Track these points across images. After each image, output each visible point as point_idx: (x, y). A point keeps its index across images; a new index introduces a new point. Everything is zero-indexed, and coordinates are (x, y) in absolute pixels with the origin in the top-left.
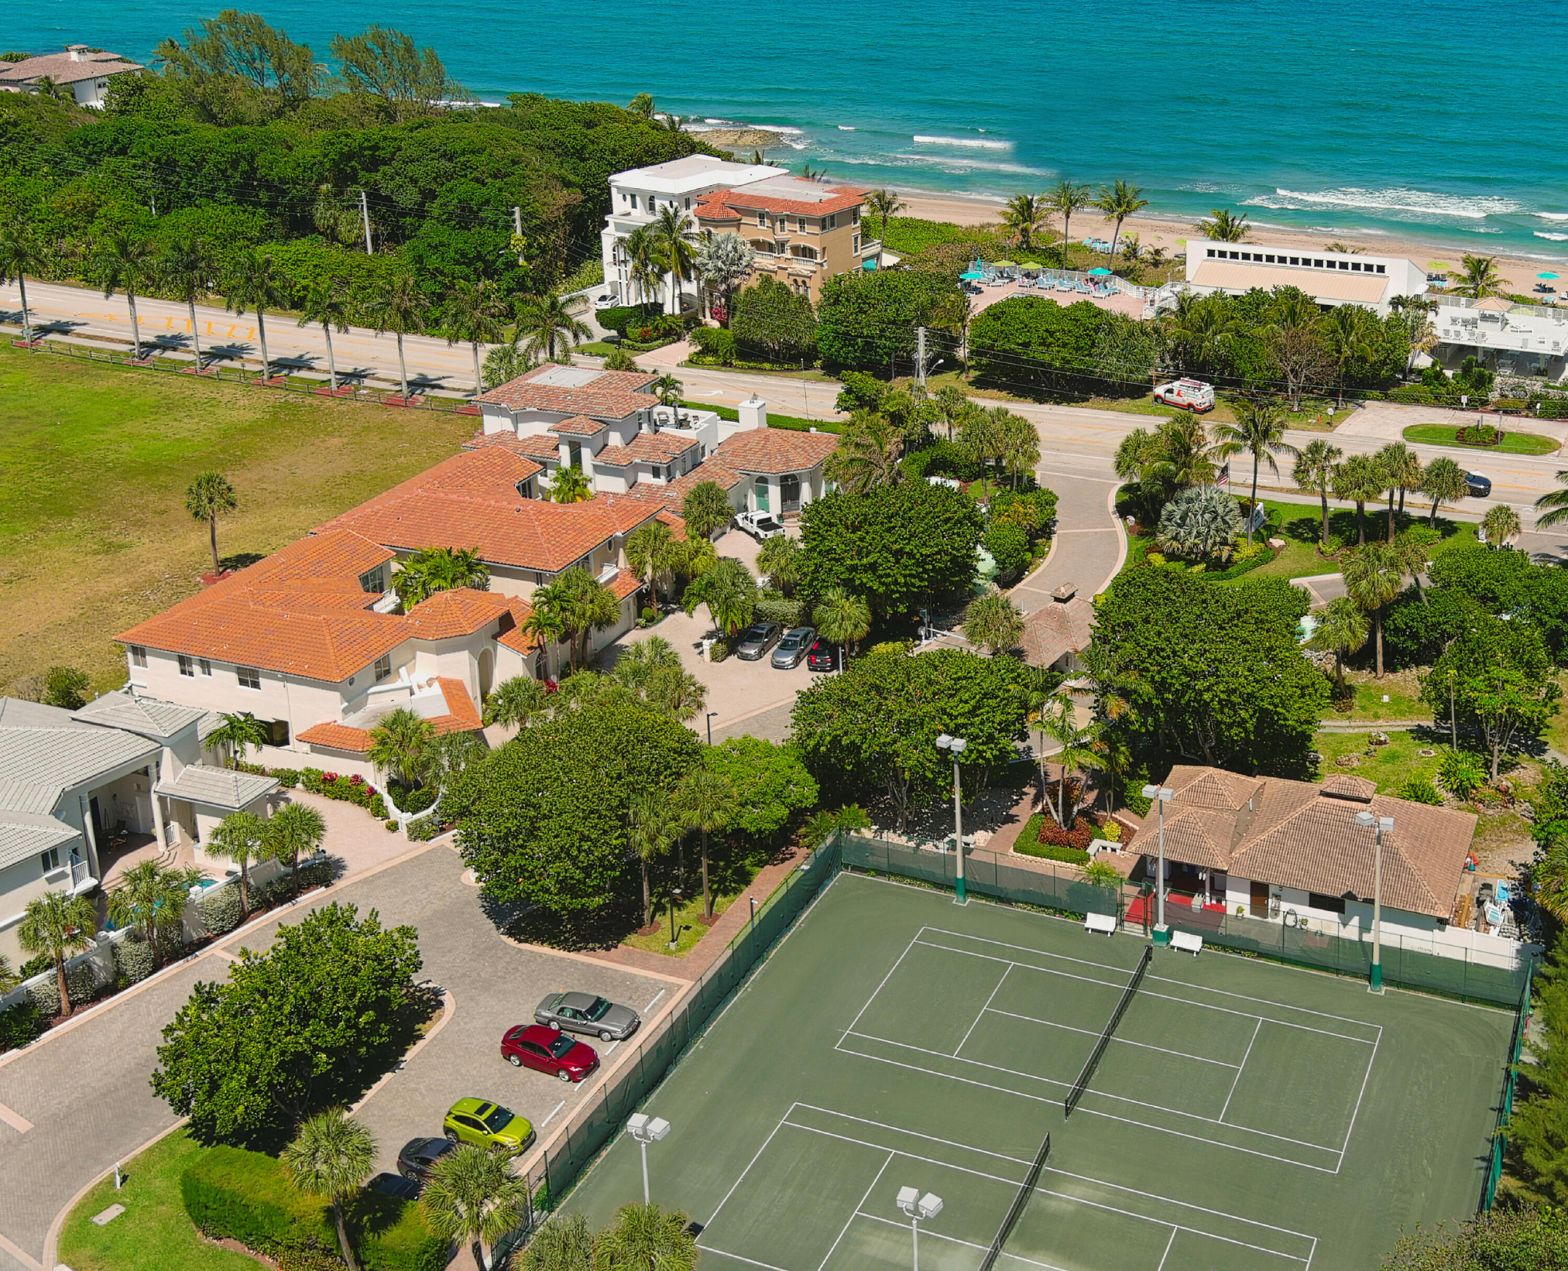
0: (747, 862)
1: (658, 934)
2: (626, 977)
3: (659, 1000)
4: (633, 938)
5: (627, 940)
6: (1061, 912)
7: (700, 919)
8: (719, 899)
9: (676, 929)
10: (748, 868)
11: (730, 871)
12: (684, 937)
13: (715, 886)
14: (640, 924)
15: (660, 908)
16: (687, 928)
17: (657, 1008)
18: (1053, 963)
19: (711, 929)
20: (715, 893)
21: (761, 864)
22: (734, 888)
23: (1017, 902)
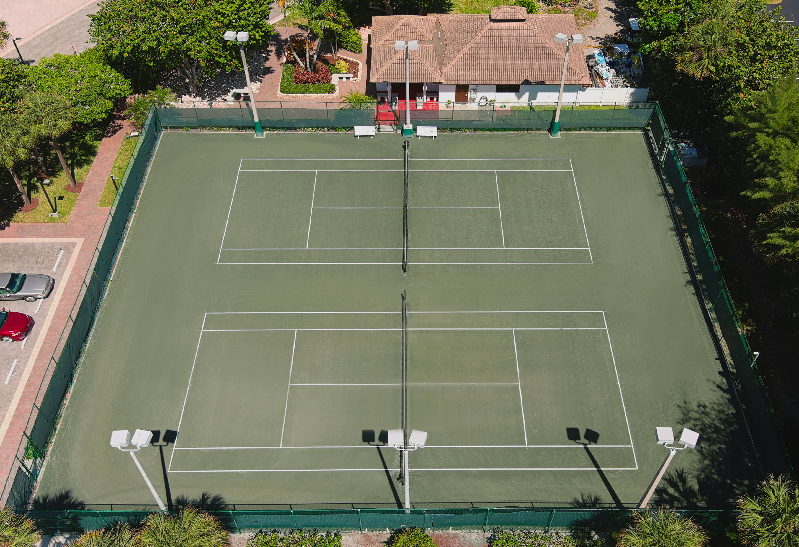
0: (87, 138)
1: (39, 207)
2: (26, 248)
3: (62, 259)
4: (19, 215)
5: (15, 218)
6: (334, 128)
7: (68, 188)
8: (77, 171)
9: (52, 201)
10: (90, 143)
11: (76, 148)
12: (61, 205)
13: (70, 162)
14: (21, 203)
15: (32, 188)
16: (61, 198)
17: (63, 265)
18: (344, 165)
19: (80, 194)
20: (72, 167)
21: (99, 138)
22: (85, 160)
23: (300, 128)
